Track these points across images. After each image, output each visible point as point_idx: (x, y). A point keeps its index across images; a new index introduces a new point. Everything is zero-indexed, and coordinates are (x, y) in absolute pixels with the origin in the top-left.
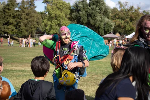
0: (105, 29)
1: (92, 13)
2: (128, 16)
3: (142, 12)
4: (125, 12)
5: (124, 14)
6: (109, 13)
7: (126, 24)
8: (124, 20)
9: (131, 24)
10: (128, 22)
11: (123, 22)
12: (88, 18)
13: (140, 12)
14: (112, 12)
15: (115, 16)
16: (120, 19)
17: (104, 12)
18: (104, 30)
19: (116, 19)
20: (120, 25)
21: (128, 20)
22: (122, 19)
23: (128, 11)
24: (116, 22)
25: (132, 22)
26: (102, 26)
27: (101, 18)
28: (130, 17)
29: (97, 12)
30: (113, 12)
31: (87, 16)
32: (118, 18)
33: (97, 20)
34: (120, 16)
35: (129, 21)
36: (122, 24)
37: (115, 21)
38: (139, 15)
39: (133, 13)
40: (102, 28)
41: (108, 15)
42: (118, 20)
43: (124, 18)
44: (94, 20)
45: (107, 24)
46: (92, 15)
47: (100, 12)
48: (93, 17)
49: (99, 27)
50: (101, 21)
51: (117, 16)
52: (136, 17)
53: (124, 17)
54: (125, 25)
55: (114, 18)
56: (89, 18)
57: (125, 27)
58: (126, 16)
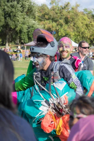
0: (29, 33)
1: (12, 12)
2: (62, 16)
3: (83, 11)
4: (58, 10)
5: (57, 13)
6: (35, 12)
7: (60, 27)
8: (56, 21)
9: (66, 27)
10: (61, 25)
11: (54, 24)
12: (5, 18)
13: (79, 11)
14: (39, 10)
15: (44, 16)
16: (51, 21)
17: (28, 10)
18: (28, 35)
19: (45, 21)
20: (50, 29)
21: (62, 21)
22: (54, 20)
23: (63, 8)
24: (44, 25)
25: (68, 25)
26: (25, 30)
27: (24, 19)
28: (64, 17)
29: (18, 10)
30: (41, 11)
31: (4, 16)
32: (47, 20)
33: (18, 21)
34: (50, 16)
35: (64, 24)
36: (53, 27)
37: (44, 23)
38: (77, 15)
39: (69, 12)
40: (24, 33)
41: (33, 15)
42: (48, 21)
43: (56, 19)
44: (14, 21)
45: (33, 27)
46: (11, 14)
47: (23, 11)
48: (12, 17)
49: (21, 31)
50: (23, 24)
51: (47, 17)
52: (74, 17)
53: (56, 17)
54: (58, 28)
55: (43, 18)
56: (7, 18)
57: (57, 32)
58: (59, 16)
